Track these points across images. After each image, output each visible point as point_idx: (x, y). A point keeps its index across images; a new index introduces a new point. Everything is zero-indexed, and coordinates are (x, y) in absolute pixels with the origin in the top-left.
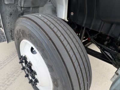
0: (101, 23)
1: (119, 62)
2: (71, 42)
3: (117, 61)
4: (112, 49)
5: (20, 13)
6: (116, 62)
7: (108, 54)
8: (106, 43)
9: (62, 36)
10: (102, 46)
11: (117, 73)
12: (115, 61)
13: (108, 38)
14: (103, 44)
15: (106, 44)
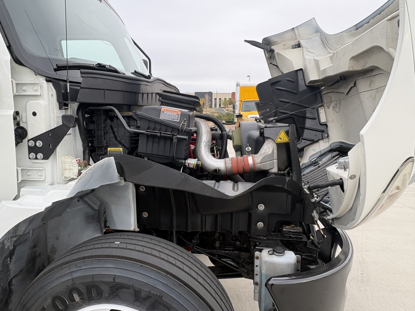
0: (202, 217)
1: (249, 266)
2: (191, 265)
3: (246, 266)
4: (230, 251)
5: (7, 253)
6: (246, 269)
7: (229, 262)
8: (217, 244)
9: (178, 262)
10: (215, 251)
11: (256, 284)
12: (244, 267)
13: (217, 235)
14: (215, 248)
15: (218, 246)
